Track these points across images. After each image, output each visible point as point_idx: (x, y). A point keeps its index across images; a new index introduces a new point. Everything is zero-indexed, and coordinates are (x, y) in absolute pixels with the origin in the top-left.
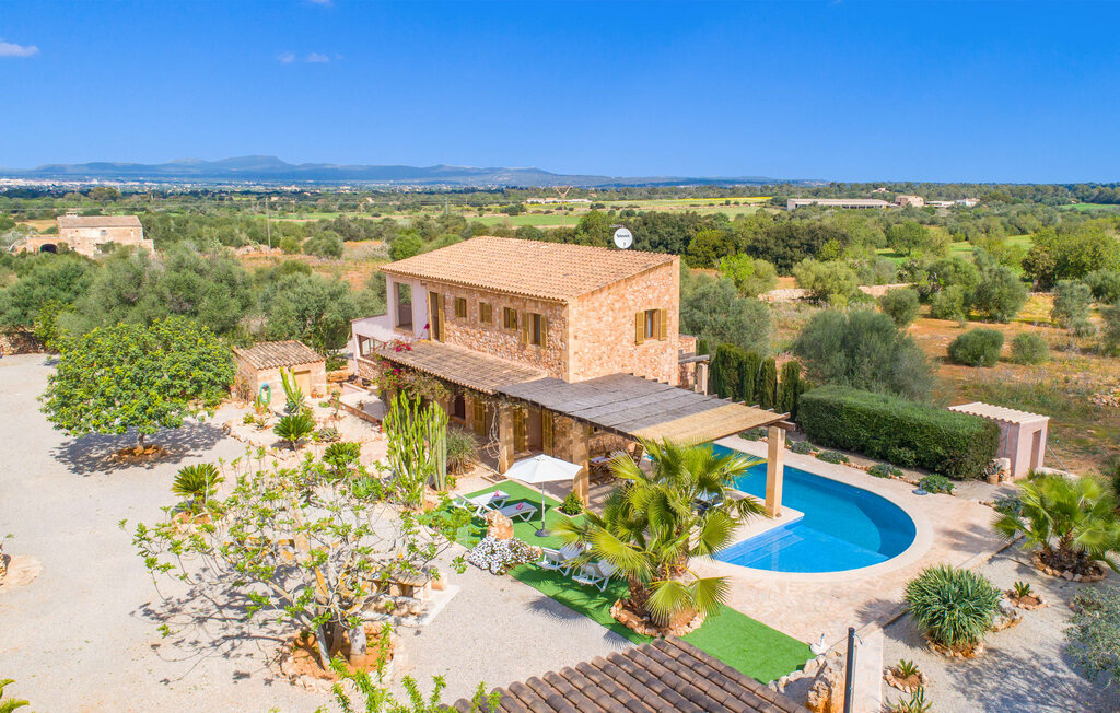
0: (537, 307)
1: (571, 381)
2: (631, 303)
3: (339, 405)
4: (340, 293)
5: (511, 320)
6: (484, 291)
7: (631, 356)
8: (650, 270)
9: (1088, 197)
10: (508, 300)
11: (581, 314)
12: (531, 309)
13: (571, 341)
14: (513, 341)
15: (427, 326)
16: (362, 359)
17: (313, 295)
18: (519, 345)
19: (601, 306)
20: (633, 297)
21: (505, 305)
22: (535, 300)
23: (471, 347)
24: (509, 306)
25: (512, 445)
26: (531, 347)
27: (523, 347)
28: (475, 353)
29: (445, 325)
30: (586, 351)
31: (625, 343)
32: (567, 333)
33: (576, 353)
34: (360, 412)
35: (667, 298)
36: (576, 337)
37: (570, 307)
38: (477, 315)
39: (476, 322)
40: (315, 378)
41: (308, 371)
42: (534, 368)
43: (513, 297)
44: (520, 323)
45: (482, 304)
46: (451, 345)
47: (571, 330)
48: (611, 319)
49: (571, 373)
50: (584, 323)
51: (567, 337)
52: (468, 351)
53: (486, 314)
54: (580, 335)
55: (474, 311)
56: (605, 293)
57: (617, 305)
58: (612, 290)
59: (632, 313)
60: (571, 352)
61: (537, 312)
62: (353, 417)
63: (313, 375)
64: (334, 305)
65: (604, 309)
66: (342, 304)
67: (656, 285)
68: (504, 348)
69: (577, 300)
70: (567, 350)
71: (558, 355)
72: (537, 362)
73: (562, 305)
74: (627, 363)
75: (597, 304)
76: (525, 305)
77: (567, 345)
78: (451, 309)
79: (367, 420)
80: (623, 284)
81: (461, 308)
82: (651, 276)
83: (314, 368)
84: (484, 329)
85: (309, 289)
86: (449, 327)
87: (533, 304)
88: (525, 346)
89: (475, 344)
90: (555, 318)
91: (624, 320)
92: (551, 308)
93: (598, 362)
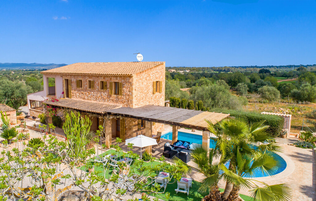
0: (117, 79)
1: (134, 108)
2: (152, 78)
3: (25, 126)
4: (20, 87)
5: (103, 86)
6: (91, 76)
7: (152, 99)
8: (157, 66)
9: (216, 70)
10: (102, 78)
11: (137, 81)
12: (114, 80)
13: (134, 91)
14: (105, 94)
15: (63, 93)
16: (31, 109)
17: (9, 87)
18: (108, 96)
19: (143, 78)
20: (152, 76)
21: (101, 80)
22: (116, 76)
23: (84, 99)
24: (103, 80)
25: (111, 135)
26: (114, 96)
27: (110, 96)
28: (86, 101)
29: (72, 91)
30: (138, 95)
31: (150, 93)
32: (132, 88)
33: (135, 96)
34: (35, 128)
35: (162, 77)
36: (135, 90)
37: (134, 77)
38: (87, 86)
39: (86, 89)
40: (12, 117)
41: (9, 115)
42: (115, 104)
43: (105, 76)
44: (108, 86)
45: (90, 81)
46: (74, 99)
47: (134, 87)
48: (146, 84)
49: (134, 104)
50: (138, 84)
51: (132, 89)
52: (83, 100)
53: (91, 85)
54: (137, 89)
55: (86, 84)
56: (144, 73)
57: (148, 78)
58: (147, 72)
59: (152, 82)
60: (134, 96)
61: (117, 81)
62: (31, 130)
63: (11, 116)
64: (18, 91)
65: (144, 79)
66: (21, 90)
67: (159, 72)
68: (100, 98)
69: (135, 75)
70: (132, 95)
71: (127, 98)
72: (117, 102)
73: (130, 77)
74: (150, 101)
75: (142, 77)
76: (111, 79)
77: (132, 93)
78: (74, 85)
79: (38, 131)
80: (149, 70)
81: (79, 84)
82: (157, 68)
83: (11, 113)
84: (91, 91)
85: (8, 85)
86: (73, 92)
87: (115, 78)
88: (111, 96)
89: (86, 97)
90: (126, 82)
91: (149, 84)
92: (124, 79)
93: (142, 100)
